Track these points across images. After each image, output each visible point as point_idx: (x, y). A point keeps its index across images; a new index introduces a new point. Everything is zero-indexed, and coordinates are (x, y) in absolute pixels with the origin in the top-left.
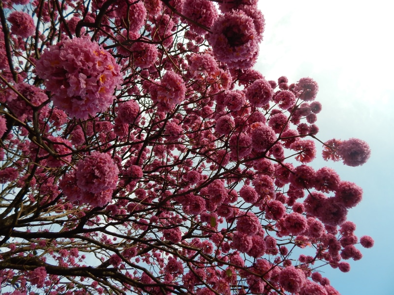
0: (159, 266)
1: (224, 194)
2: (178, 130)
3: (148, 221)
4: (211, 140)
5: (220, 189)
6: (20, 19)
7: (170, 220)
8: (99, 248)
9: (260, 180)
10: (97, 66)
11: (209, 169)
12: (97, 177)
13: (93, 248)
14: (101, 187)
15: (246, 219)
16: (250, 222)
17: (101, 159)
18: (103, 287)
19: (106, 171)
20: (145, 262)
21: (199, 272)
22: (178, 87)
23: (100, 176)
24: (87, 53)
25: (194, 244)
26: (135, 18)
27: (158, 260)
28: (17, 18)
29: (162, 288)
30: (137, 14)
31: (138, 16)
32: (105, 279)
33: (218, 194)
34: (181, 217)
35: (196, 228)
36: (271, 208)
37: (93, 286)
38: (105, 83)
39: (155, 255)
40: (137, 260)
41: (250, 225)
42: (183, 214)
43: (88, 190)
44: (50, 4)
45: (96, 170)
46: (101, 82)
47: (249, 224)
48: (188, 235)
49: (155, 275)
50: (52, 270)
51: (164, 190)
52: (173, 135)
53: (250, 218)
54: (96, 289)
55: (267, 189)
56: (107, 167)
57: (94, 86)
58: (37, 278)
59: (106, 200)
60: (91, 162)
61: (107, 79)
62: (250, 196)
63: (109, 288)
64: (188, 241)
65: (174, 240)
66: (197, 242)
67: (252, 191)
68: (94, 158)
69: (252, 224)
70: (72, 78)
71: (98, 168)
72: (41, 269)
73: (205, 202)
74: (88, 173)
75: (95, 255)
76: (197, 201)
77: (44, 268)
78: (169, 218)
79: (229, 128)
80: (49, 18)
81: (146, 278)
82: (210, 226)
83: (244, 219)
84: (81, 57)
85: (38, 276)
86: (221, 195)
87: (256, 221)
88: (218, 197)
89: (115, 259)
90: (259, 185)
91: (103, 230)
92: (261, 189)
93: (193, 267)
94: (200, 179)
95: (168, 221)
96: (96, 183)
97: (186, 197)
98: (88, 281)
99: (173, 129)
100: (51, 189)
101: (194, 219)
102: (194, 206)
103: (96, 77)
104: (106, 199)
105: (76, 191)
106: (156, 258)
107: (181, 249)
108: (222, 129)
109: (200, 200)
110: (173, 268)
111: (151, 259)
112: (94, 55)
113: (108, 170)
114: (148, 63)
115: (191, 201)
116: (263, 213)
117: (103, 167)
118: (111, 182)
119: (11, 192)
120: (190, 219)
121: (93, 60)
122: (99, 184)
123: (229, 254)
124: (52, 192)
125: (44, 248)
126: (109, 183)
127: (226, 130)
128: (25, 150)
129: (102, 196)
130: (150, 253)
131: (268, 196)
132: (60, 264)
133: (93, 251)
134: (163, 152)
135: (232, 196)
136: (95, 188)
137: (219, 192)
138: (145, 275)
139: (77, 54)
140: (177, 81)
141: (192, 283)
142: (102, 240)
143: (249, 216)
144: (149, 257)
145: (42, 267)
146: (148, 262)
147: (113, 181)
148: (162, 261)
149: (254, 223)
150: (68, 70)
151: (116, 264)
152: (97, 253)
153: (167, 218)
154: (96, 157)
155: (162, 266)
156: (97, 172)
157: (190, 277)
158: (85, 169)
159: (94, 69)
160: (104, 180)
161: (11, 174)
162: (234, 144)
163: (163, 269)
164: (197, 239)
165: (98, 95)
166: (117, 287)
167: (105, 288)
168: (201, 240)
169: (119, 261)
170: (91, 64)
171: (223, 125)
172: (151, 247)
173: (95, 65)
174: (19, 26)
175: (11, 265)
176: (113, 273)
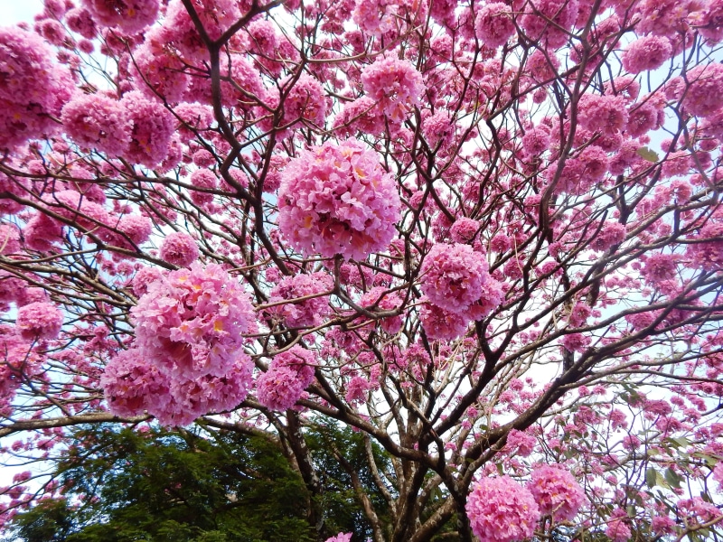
0: (634, 290)
1: (617, 103)
2: (443, 119)
3: (551, 259)
4: (495, 71)
5: (601, 105)
6: (172, 247)
7: (572, 226)
8: (533, 353)
9: (647, 13)
10: (341, 170)
11: (536, 105)
12: (460, 281)
13: (527, 360)
14: (477, 282)
15: (698, 88)
16: (709, 84)
17: (436, 259)
18: (597, 383)
19: (459, 262)
20: (608, 306)
21: (708, 233)
22: (396, 74)
23: (461, 276)
24: (315, 171)
25: (646, 212)
26: (246, 81)
27: (622, 286)
28: (169, 251)
29: (681, 305)
30: (240, 74)
31: (244, 74)
32: (590, 373)
33: (608, 114)
34: (583, 205)
35: (622, 194)
36: (711, 22)
37: (584, 394)
38: (367, 175)
39: (611, 285)
40: (597, 315)
41: (714, 87)
42: (581, 198)
43: (469, 304)
44: (155, 199)
45: (450, 275)
46: (364, 178)
47: (711, 87)
48: (625, 212)
49: (645, 304)
50: (522, 425)
51: (518, 204)
52: (445, 134)
53: (701, 81)
54: (592, 393)
55: (677, 9)
56: (454, 258)
57: (365, 192)
58: (520, 447)
59: (497, 291)
60: (433, 274)
61: (362, 167)
62: (652, 53)
63: (604, 379)
64: (633, 217)
65: (616, 239)
66: (647, 205)
67: (646, 44)
68: (429, 267)
69: (715, 82)
70: (341, 213)
71: (448, 272)
72: (513, 435)
73: (598, 148)
74: (447, 288)
75: (539, 363)
76: (585, 161)
77: (514, 430)
78: (568, 226)
79: (504, 22)
80: (171, 211)
81: (639, 318)
82: (637, 166)
83: (693, 93)
84: (320, 183)
85: (519, 444)
86: (613, 111)
87: (716, 71)
88: (612, 118)
89: (572, 342)
90: (657, 22)
91: (515, 329)
92: (667, 24)
93: (688, 237)
94: (549, 133)
95: (572, 230)
96: (469, 286)
97: (564, 176)
98: (572, 396)
99: (437, 127)
100: (414, 354)
101: (603, 187)
102: (588, 171)
103: (354, 179)
104: (494, 289)
105: (453, 321)
106: (616, 287)
107: (636, 239)
108: (497, 37)
109: (586, 154)
110: (663, 268)
111: (611, 295)
112: (323, 164)
113: (459, 259)
114: (320, 104)
115: (577, 170)
116: (700, 47)
117: (451, 262)
118: (479, 266)
119: (375, 402)
120: (598, 192)
121: (330, 170)
122: (472, 284)
123: (718, 162)
124: (418, 355)
125: (479, 415)
126: (479, 269)
127: (505, 28)
128: (333, 353)
129: (487, 292)
130: (602, 289)
131: (691, 14)
132: (519, 412)
133: (531, 363)
134: (459, 169)
135: (623, 90)
136: (473, 293)
137: (605, 110)
138: (633, 317)
139: (312, 187)
140: (387, 70)
141: (716, 255)
142: (525, 342)
143: (697, 79)
144: (605, 295)
145: (511, 432)
146: (611, 302)
147: (479, 263)
148: (628, 279)
149: (716, 78)
150: (328, 210)
151: (578, 345)
152: (538, 360)
153: (566, 229)
154: (429, 264)
155: (637, 286)
156: (454, 276)
157: (703, 252)
158: (439, 288)
159: (342, 175)
160: (471, 273)
161: (358, 386)
162: (539, 27)
163: (642, 287)
164: (642, 202)
165: (379, 195)
166: (610, 367)
167: (601, 382)
168: (650, 197)
169: (578, 338)
170: (334, 177)
171: (492, 30)
172: (597, 283)
173: (336, 171)
174: (180, 255)
175: (478, 461)
176: (590, 358)
